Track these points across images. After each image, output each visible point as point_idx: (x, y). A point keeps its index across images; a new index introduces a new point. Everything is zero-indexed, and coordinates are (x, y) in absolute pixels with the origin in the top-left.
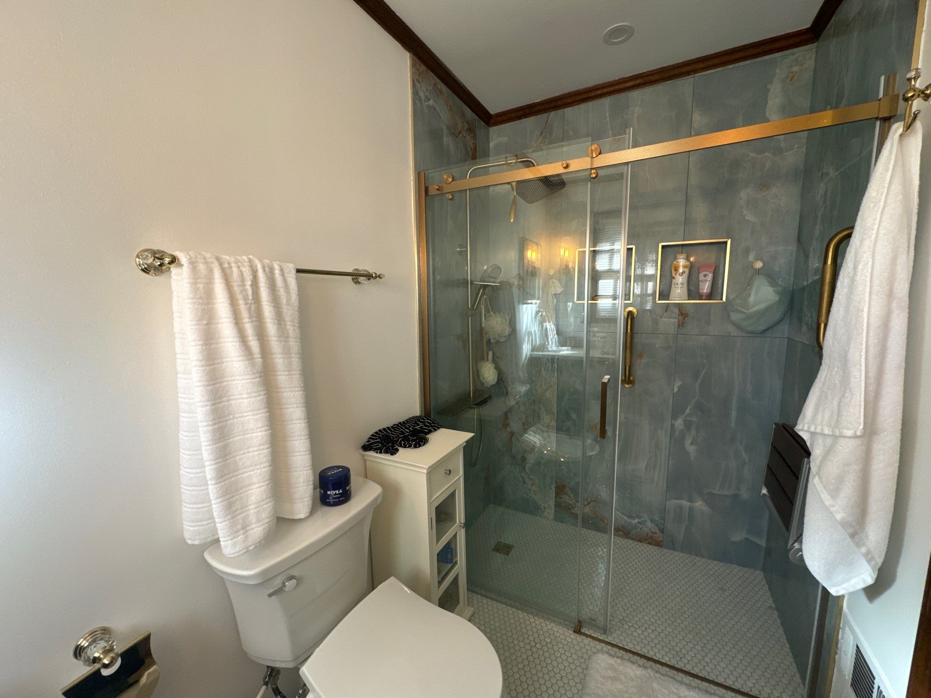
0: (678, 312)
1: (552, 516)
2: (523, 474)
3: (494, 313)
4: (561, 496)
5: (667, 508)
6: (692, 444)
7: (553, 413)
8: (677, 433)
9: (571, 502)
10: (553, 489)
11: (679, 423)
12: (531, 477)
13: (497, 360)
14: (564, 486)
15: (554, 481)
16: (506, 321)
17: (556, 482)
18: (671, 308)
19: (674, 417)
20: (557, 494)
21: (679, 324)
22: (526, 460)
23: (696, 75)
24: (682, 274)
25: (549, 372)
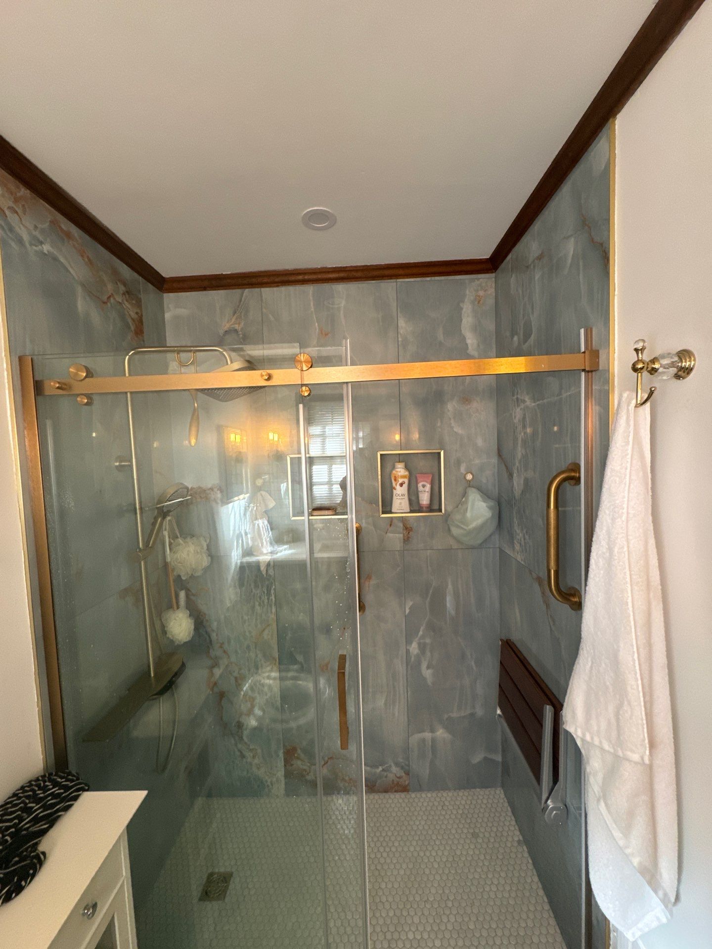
0: (402, 525)
1: (282, 791)
2: (240, 746)
3: (184, 539)
4: (292, 763)
5: (410, 746)
6: (428, 668)
8: (413, 659)
9: (305, 767)
10: (281, 755)
11: (414, 648)
12: (251, 747)
13: (193, 602)
14: (294, 749)
15: (282, 745)
16: (202, 548)
17: (284, 746)
18: (395, 521)
19: (409, 642)
20: (286, 762)
21: (404, 540)
22: (243, 726)
23: (398, 280)
24: (401, 485)
25: (266, 607)
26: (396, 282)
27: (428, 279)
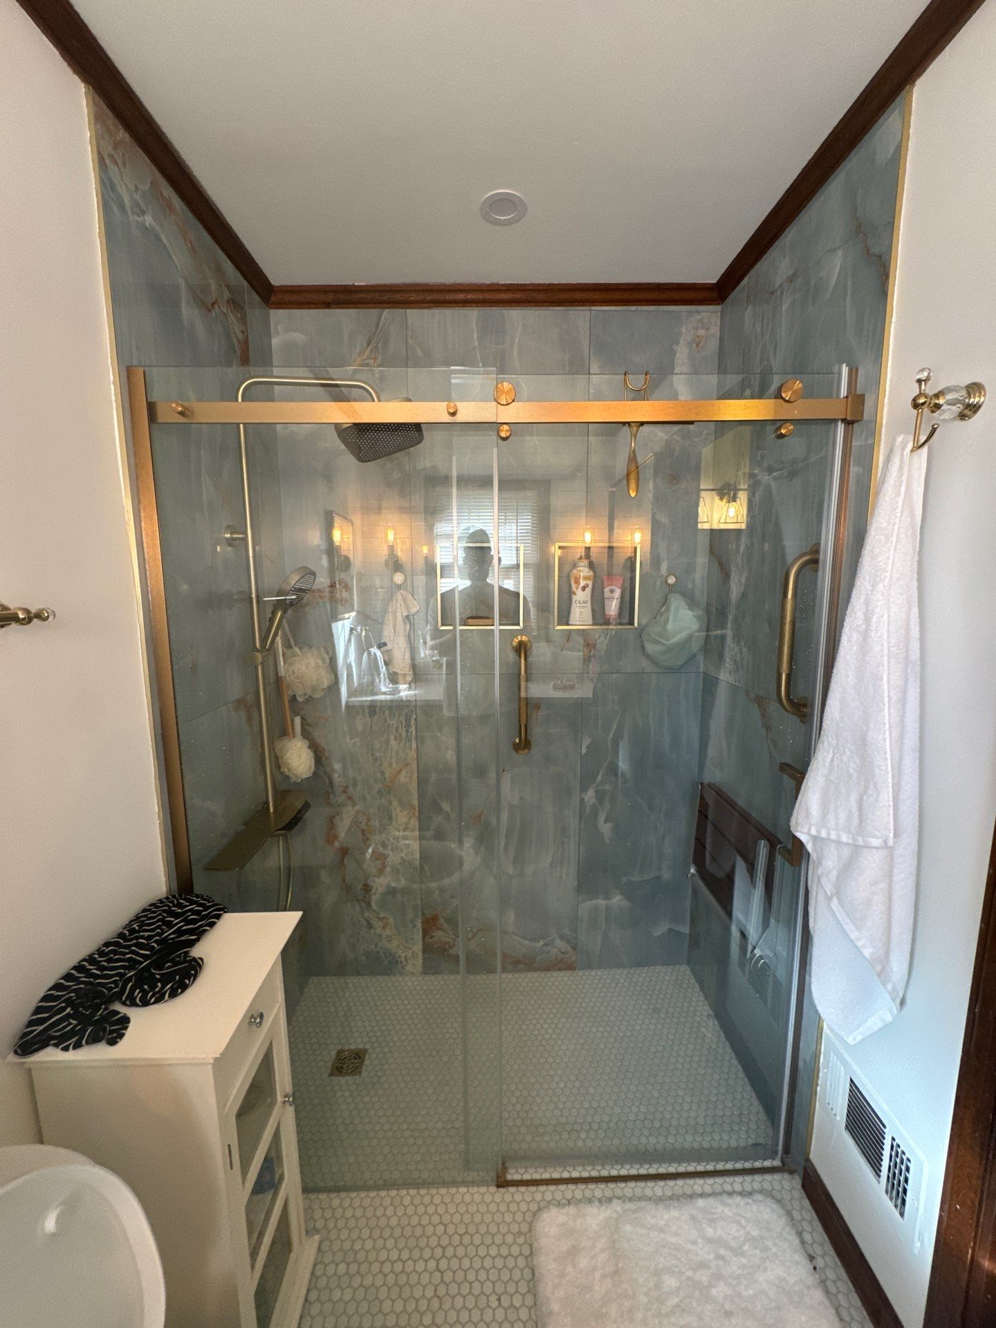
0: (582, 641)
1: (420, 969)
2: (367, 914)
3: (300, 649)
4: (433, 934)
5: (579, 915)
6: (606, 822)
7: (413, 807)
8: (588, 810)
9: (448, 940)
10: (419, 925)
11: (590, 796)
12: (381, 915)
13: (310, 729)
14: (436, 918)
15: (420, 913)
16: (323, 660)
17: (423, 914)
18: (573, 636)
19: (584, 789)
20: (425, 932)
21: (584, 659)
22: (371, 890)
23: (593, 308)
24: (584, 589)
25: (403, 742)
26: (590, 311)
27: (633, 308)
